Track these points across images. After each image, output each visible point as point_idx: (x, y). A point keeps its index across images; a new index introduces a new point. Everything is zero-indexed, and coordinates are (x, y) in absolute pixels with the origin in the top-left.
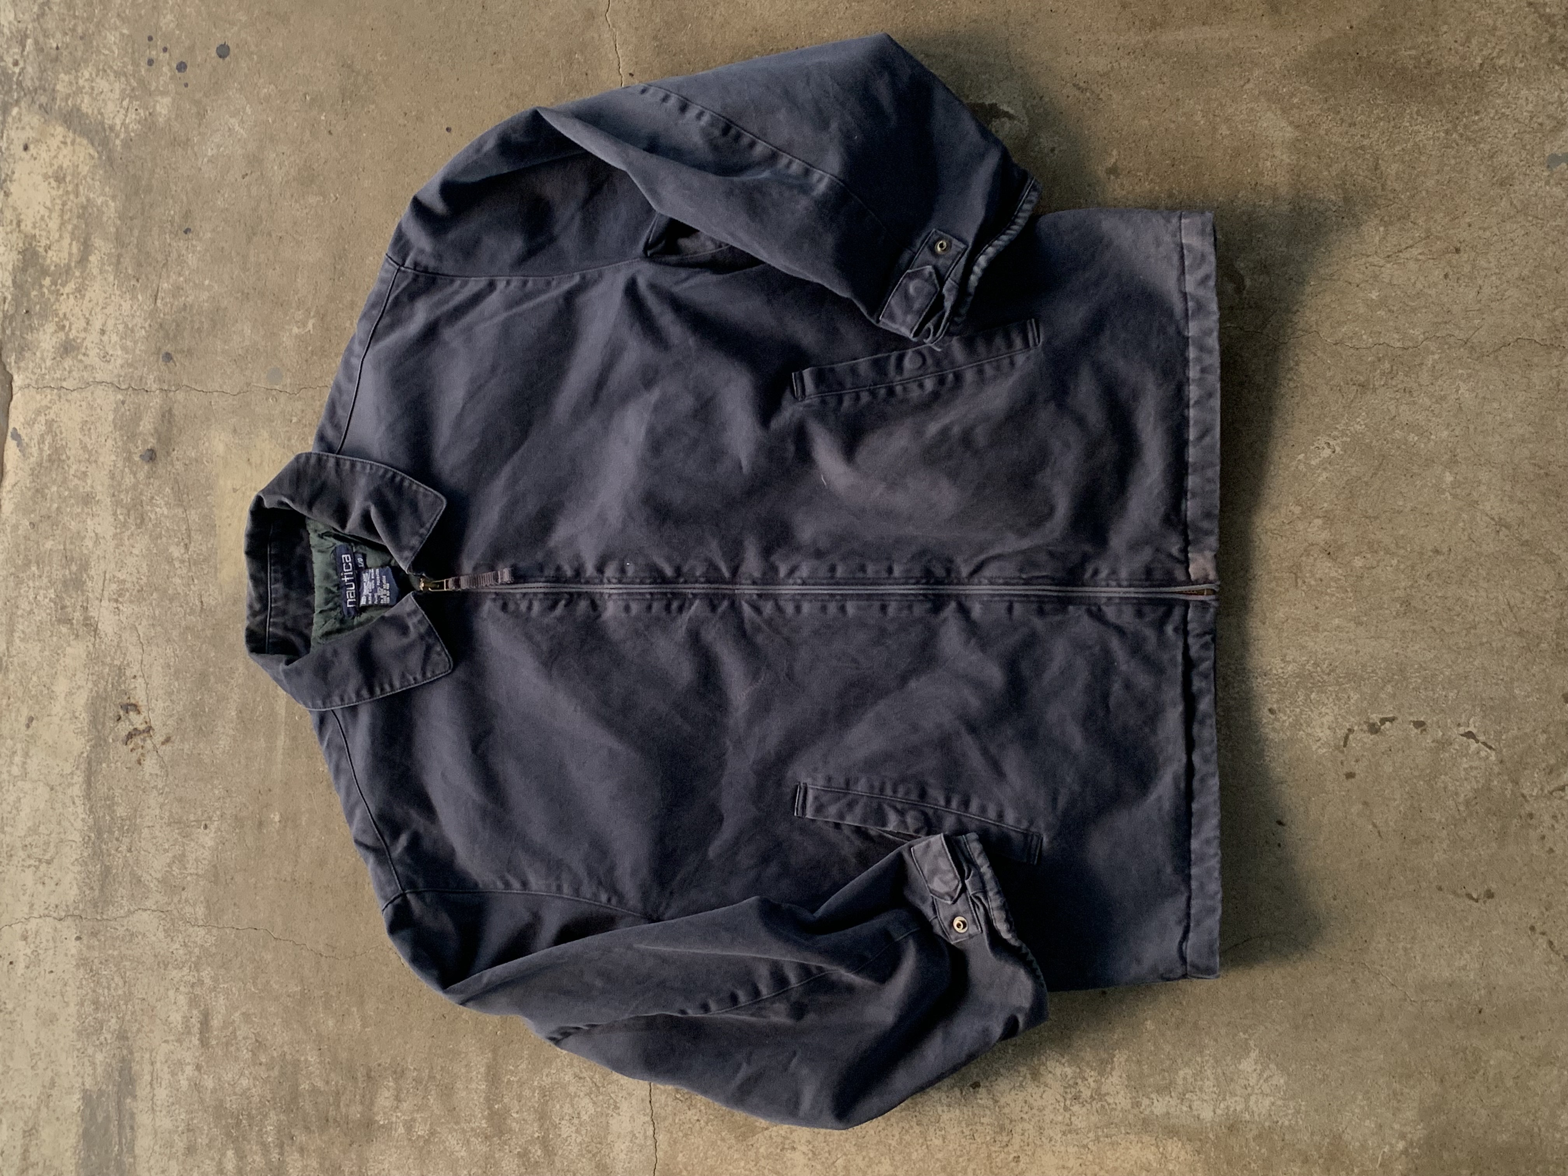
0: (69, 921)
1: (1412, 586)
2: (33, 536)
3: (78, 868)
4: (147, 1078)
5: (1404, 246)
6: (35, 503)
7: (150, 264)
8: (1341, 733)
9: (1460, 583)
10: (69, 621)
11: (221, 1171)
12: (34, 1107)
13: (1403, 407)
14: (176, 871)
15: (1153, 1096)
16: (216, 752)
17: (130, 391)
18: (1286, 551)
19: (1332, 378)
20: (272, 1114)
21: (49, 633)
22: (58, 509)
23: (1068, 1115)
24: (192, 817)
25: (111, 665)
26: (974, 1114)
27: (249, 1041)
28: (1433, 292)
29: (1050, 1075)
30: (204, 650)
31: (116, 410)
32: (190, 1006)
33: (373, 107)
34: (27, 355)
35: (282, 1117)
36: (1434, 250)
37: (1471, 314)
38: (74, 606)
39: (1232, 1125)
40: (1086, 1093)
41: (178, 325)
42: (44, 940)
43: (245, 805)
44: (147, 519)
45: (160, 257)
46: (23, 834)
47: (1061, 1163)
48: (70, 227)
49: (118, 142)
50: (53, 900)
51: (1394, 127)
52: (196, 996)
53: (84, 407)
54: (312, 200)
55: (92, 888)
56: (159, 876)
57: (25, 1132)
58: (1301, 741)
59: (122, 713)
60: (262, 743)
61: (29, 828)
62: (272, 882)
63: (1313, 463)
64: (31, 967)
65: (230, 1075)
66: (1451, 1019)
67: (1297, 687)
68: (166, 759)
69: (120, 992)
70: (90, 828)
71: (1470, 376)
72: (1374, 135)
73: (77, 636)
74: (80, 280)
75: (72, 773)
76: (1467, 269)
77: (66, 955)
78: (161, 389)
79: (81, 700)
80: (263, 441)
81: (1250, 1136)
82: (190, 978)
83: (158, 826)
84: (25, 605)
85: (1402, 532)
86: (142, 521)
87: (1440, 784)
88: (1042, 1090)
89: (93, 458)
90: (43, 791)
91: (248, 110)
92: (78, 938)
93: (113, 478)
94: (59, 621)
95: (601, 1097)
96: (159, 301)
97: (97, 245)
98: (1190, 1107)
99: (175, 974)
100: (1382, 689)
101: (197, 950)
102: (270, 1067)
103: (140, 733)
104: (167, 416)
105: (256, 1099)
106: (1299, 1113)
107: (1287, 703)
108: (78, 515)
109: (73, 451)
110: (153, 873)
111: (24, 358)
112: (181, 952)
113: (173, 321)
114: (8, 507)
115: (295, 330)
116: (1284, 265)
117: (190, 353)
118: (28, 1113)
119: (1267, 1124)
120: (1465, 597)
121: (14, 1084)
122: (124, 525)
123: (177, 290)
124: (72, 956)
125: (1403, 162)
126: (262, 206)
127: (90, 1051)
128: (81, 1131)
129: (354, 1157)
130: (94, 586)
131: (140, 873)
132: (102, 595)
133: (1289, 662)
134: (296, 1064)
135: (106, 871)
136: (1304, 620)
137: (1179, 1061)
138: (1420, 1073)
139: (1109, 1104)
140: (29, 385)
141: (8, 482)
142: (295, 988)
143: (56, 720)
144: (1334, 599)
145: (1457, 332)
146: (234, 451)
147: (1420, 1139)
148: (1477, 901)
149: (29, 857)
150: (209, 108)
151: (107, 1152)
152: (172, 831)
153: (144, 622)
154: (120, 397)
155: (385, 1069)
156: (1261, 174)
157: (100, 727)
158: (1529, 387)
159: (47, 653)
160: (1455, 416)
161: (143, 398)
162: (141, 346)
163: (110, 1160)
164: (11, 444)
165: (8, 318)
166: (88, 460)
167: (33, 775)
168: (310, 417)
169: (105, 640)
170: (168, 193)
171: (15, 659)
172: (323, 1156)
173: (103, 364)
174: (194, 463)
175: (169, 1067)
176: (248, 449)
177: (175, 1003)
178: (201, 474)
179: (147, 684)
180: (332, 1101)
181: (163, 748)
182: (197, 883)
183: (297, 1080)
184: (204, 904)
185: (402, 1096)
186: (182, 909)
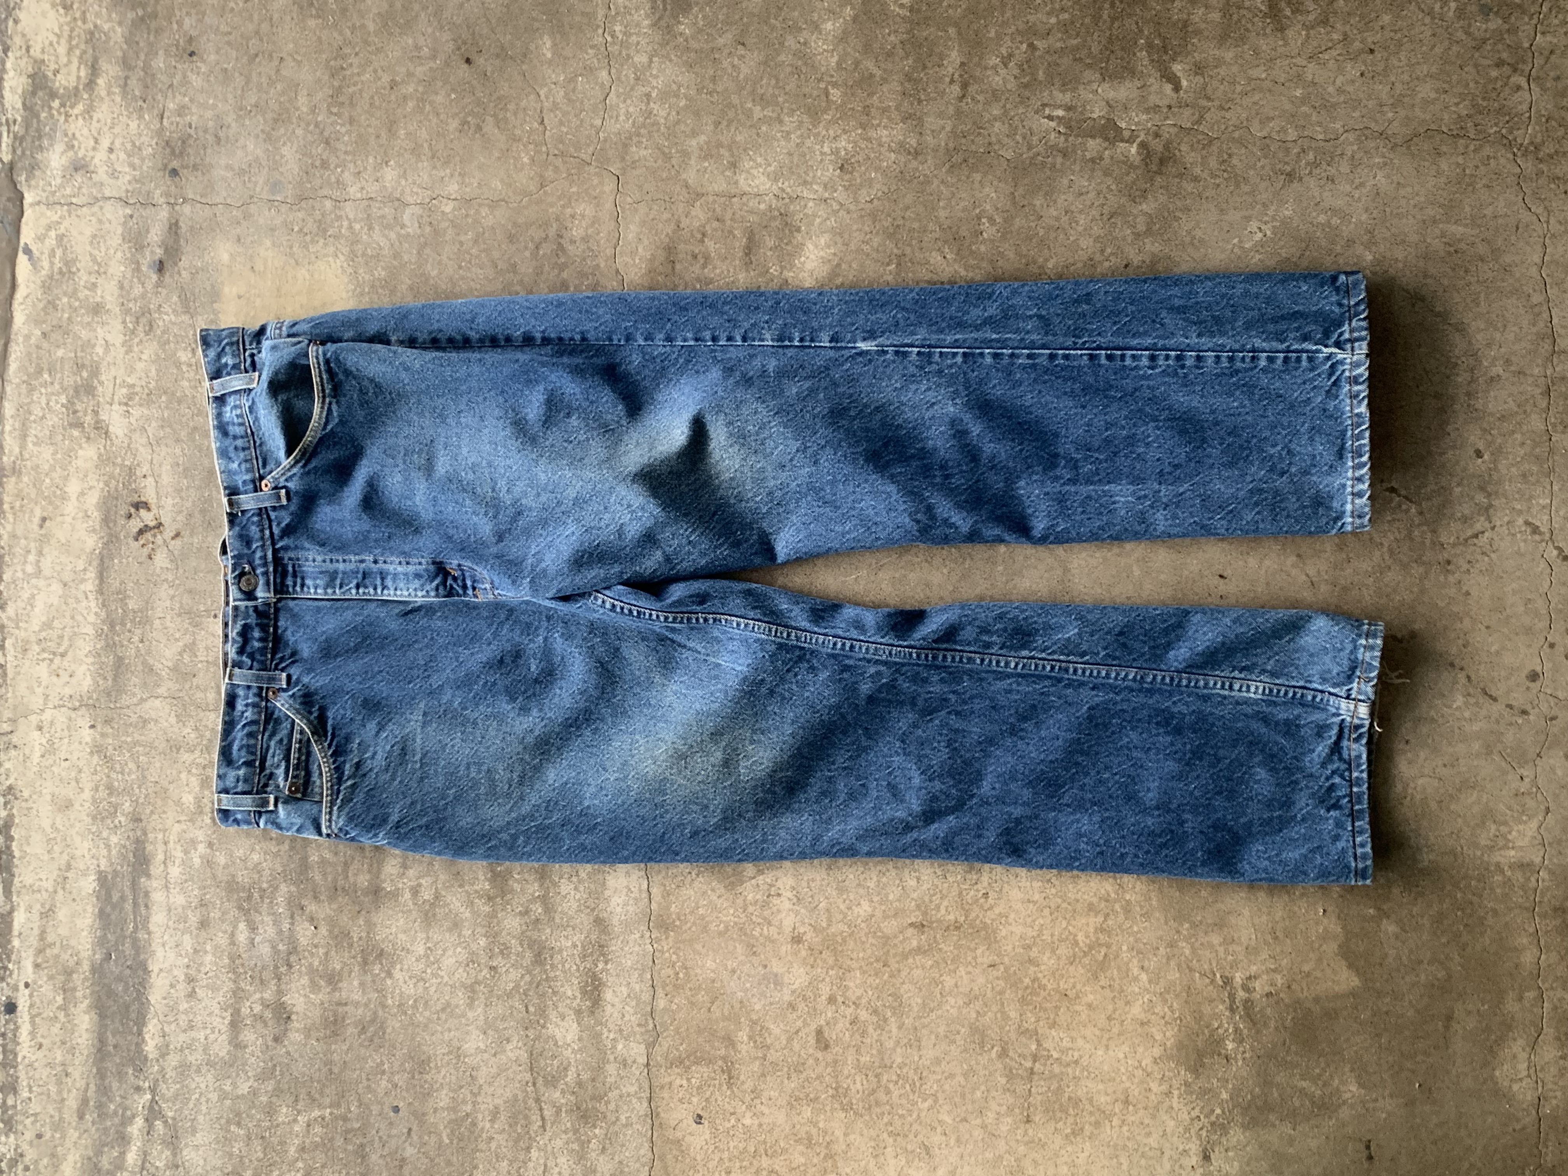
0: (83, 710)
2: (45, 345)
3: (90, 660)
4: (161, 857)
5: (1324, 48)
6: (47, 314)
7: (156, 86)
10: (79, 425)
11: (233, 943)
12: (51, 889)
13: (1325, 194)
14: (186, 658)
17: (138, 205)
19: (1263, 167)
20: (283, 886)
21: (60, 437)
22: (69, 319)
24: (202, 607)
25: (122, 466)
28: (1350, 89)
31: (124, 224)
32: (202, 786)
34: (37, 173)
35: (293, 889)
36: (1351, 51)
37: (1385, 109)
38: (85, 412)
41: (184, 142)
42: (59, 730)
44: (155, 326)
45: (166, 79)
46: (37, 628)
48: (78, 52)
50: (68, 691)
52: (208, 777)
53: (94, 221)
54: (312, 23)
56: (170, 664)
57: (42, 913)
59: (133, 510)
61: (43, 623)
63: (1247, 246)
64: (47, 756)
68: (176, 553)
69: (133, 777)
70: (103, 622)
71: (1385, 164)
73: (88, 438)
74: (88, 102)
75: (85, 570)
76: (1380, 67)
77: (81, 743)
78: (168, 203)
79: (93, 499)
80: (267, 249)
82: (201, 760)
83: (169, 617)
84: (37, 412)
86: (150, 328)
89: (102, 270)
90: (56, 587)
92: (92, 727)
93: (122, 288)
94: (71, 425)
96: (165, 120)
97: (104, 69)
99: (186, 757)
101: (208, 734)
102: (280, 842)
103: (151, 528)
104: (174, 227)
105: (267, 872)
108: (88, 324)
109: (84, 263)
110: (165, 662)
111: (34, 178)
112: (193, 736)
113: (179, 138)
114: (19, 318)
116: (1216, 67)
117: (195, 167)
118: (45, 895)
121: (31, 868)
123: (183, 110)
124: (87, 743)
127: (105, 834)
128: (97, 911)
129: (362, 923)
130: (104, 391)
131: (151, 661)
132: (113, 399)
135: (119, 661)
140: (39, 203)
141: (19, 295)
143: (68, 519)
145: (1373, 125)
146: (239, 259)
149: (43, 650)
151: (122, 929)
152: (183, 621)
153: (154, 424)
154: (128, 211)
157: (111, 525)
158: (1439, 173)
159: (59, 456)
160: (1373, 201)
161: (150, 211)
162: (148, 163)
163: (125, 937)
164: (22, 259)
165: (18, 139)
166: (98, 272)
167: (47, 572)
168: (311, 226)
169: (116, 441)
170: (174, 20)
171: (28, 463)
172: (332, 923)
173: (111, 181)
174: (200, 272)
175: (182, 846)
176: (251, 258)
177: (188, 785)
178: (207, 282)
179: (157, 482)
180: (340, 871)
181: (173, 542)
182: (207, 670)
183: (307, 852)
184: (215, 689)
185: (408, 863)
186: (193, 695)
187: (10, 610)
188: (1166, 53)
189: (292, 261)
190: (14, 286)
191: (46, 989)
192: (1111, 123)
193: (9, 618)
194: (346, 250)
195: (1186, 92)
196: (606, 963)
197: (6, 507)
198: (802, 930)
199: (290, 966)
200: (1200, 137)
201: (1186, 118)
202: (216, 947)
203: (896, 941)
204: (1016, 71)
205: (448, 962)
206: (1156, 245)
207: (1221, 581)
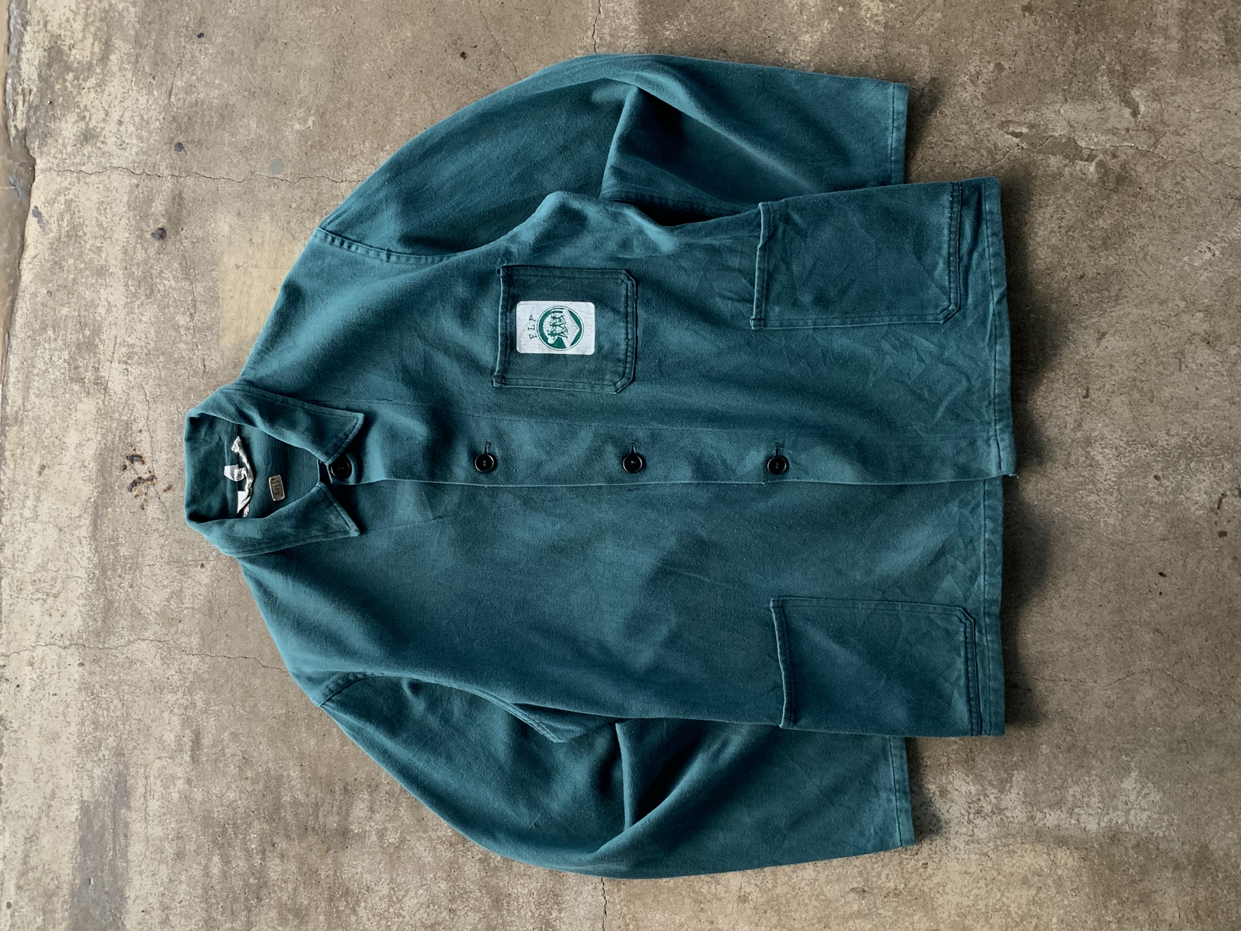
0: (73, 649)
2: (51, 303)
3: (82, 602)
4: (141, 790)
6: (53, 274)
7: (166, 64)
8: (1216, 497)
10: (81, 380)
11: (207, 874)
12: (35, 816)
14: (173, 605)
15: (1045, 810)
17: (144, 176)
18: (1172, 340)
19: (1214, 191)
20: (256, 823)
21: (63, 391)
22: (74, 279)
23: (971, 828)
24: (190, 558)
25: (119, 420)
27: (237, 758)
29: (956, 793)
31: (130, 192)
32: (183, 726)
34: (50, 141)
35: (265, 826)
38: (86, 367)
39: (1114, 836)
40: (988, 808)
41: (189, 119)
42: (49, 666)
44: (156, 291)
45: (175, 58)
46: (32, 570)
47: (964, 869)
48: (92, 29)
50: (59, 630)
52: (188, 717)
53: (101, 189)
54: (315, 11)
55: (95, 620)
56: (158, 609)
57: (26, 838)
58: (1182, 504)
59: (128, 463)
61: (39, 565)
63: (1196, 264)
64: (37, 690)
65: (218, 789)
67: (1179, 457)
68: (167, 504)
69: (118, 713)
73: (88, 393)
74: (100, 76)
75: (80, 516)
77: (69, 679)
78: (173, 175)
79: (90, 450)
80: (265, 224)
81: (1129, 845)
82: (183, 701)
83: (158, 565)
84: (41, 365)
86: (151, 292)
88: (948, 805)
89: (107, 235)
90: (52, 532)
92: (81, 664)
93: (125, 253)
94: (72, 379)
96: (173, 97)
97: (117, 46)
98: (1078, 820)
99: (170, 698)
101: (190, 676)
102: (255, 782)
104: (177, 199)
105: (241, 810)
106: (1172, 825)
107: (1170, 470)
108: (92, 285)
109: (90, 228)
110: (153, 607)
111: (46, 146)
112: (176, 678)
113: (185, 115)
114: (27, 277)
115: (297, 126)
116: (1173, 95)
117: (200, 143)
118: (30, 821)
119: (1144, 835)
121: (17, 795)
122: (135, 295)
123: (190, 88)
124: (75, 680)
126: (270, 15)
127: (89, 766)
128: (78, 838)
129: (330, 862)
130: (105, 348)
131: (140, 606)
132: (113, 357)
133: (1172, 436)
134: (279, 778)
135: (109, 604)
136: (1186, 399)
137: (1070, 780)
139: (1007, 817)
140: (50, 169)
141: (28, 255)
142: (280, 711)
143: (66, 468)
144: (1212, 382)
146: (238, 231)
149: (37, 591)
151: (101, 857)
152: (171, 569)
153: (151, 383)
154: (134, 181)
155: (361, 784)
156: (1155, 16)
157: (107, 475)
159: (59, 408)
161: (155, 182)
162: (156, 136)
163: (104, 864)
164: (32, 221)
165: (33, 108)
166: (103, 237)
167: (44, 518)
168: (308, 203)
169: (114, 397)
171: (30, 413)
172: (301, 861)
173: (119, 151)
174: (201, 242)
175: (162, 781)
176: (250, 230)
177: (169, 723)
178: (207, 251)
179: (152, 437)
180: (311, 812)
181: (165, 495)
182: (193, 616)
183: (280, 793)
184: (199, 635)
185: (376, 807)
186: (178, 639)
187: (8, 551)
188: (1126, 80)
190: (23, 248)
191: (27, 910)
192: (1072, 142)
193: (5, 559)
195: (1143, 117)
196: (560, 911)
197: (7, 454)
198: (748, 890)
199: (259, 899)
200: (1155, 160)
201: (1143, 141)
202: (191, 877)
203: (838, 905)
204: (983, 89)
205: (411, 902)
206: (1111, 258)
207: (1161, 579)
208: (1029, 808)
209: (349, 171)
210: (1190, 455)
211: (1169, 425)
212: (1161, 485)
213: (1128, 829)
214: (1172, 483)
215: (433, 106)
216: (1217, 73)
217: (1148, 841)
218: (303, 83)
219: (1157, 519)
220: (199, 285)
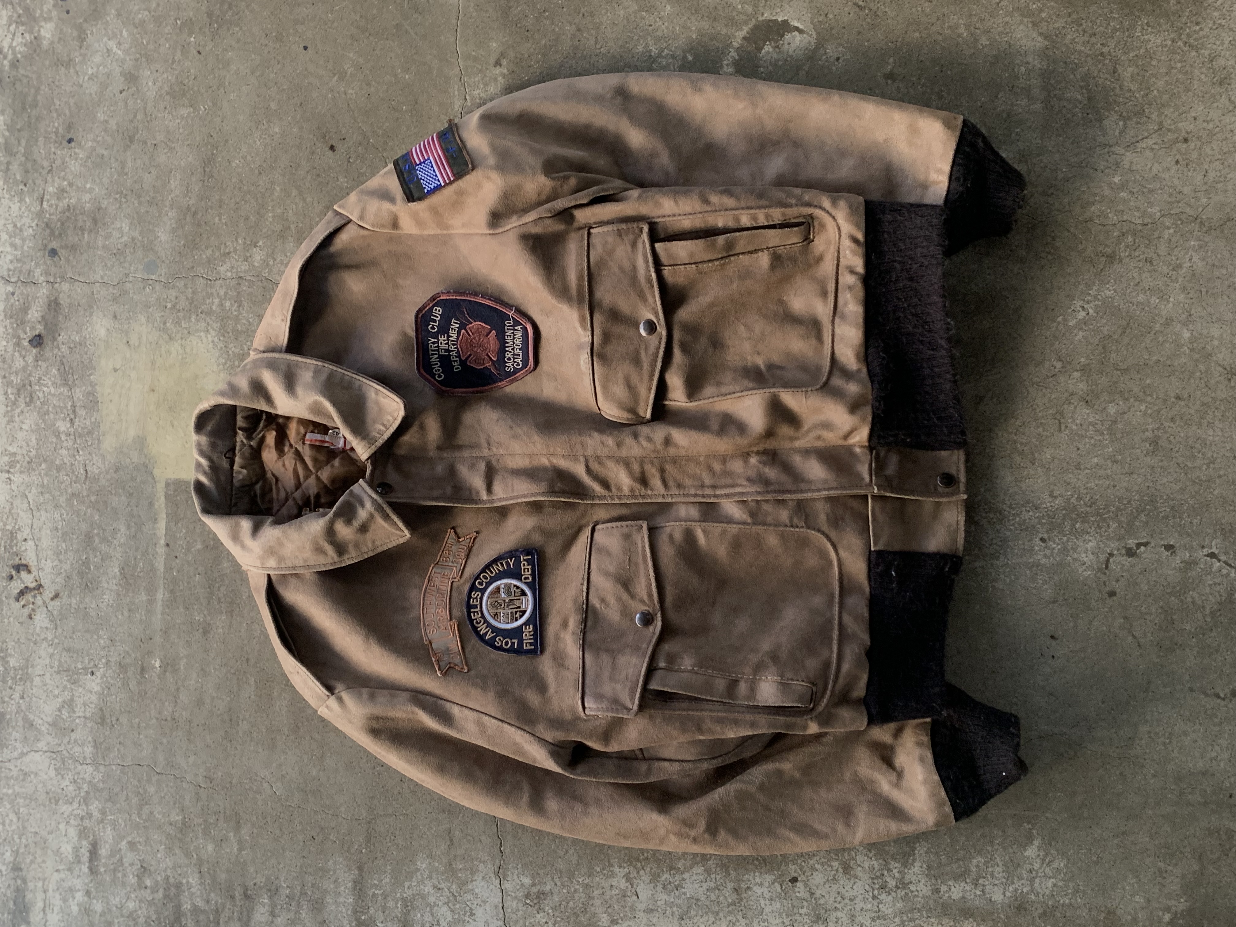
1: (1158, 429)
4: (40, 905)
5: (1140, 138)
7: (36, 171)
8: (1103, 557)
9: (1200, 425)
13: (1144, 276)
14: (65, 714)
15: (950, 883)
16: (100, 605)
17: (19, 283)
18: (1050, 401)
23: (875, 903)
24: (79, 666)
25: (4, 530)
26: (793, 907)
27: (135, 867)
28: (1166, 175)
29: (859, 868)
30: (88, 514)
31: (7, 299)
32: (80, 837)
33: (238, 29)
36: (1165, 140)
37: (1199, 194)
39: (1020, 905)
40: (892, 883)
41: (63, 224)
43: (128, 653)
44: (36, 398)
45: (46, 164)
49: (6, 62)
51: (1129, 36)
52: (85, 828)
54: (184, 112)
56: (49, 719)
58: (1069, 566)
59: (14, 573)
60: (144, 597)
62: (154, 721)
63: (1070, 324)
65: (117, 899)
66: (1206, 804)
67: (1064, 519)
68: (55, 613)
69: (14, 827)
71: (1201, 247)
72: (1112, 44)
76: (1195, 155)
78: (48, 282)
80: (142, 325)
81: (1036, 914)
82: (79, 811)
83: (48, 675)
85: (1148, 381)
86: (31, 399)
87: (1189, 599)
88: (852, 882)
91: (125, 33)
95: (457, 906)
96: (45, 203)
98: (983, 891)
99: (65, 809)
100: (1136, 517)
101: (85, 786)
103: (31, 590)
104: (54, 305)
105: (142, 920)
106: (1078, 892)
107: (1056, 532)
110: (44, 718)
112: (71, 788)
113: (59, 220)
116: (1038, 155)
117: (73, 248)
119: (1050, 903)
120: (1204, 436)
123: (62, 193)
125: (1137, 66)
126: (138, 118)
131: (31, 717)
133: (1056, 497)
134: (178, 886)
136: (1068, 460)
137: (972, 851)
138: (1181, 852)
139: (912, 892)
142: (176, 817)
144: (1092, 441)
145: (1188, 210)
146: (115, 334)
147: (1183, 911)
148: (1224, 699)
150: (89, 32)
152: (61, 679)
153: (34, 490)
154: (10, 289)
155: (261, 888)
156: (1017, 78)
160: (1190, 281)
161: (30, 289)
162: (29, 243)
168: (183, 303)
170: (52, 108)
174: (78, 347)
175: (61, 894)
176: (127, 333)
177: (66, 835)
178: (85, 356)
179: (37, 546)
180: (212, 919)
181: (52, 603)
182: (85, 725)
183: (179, 901)
184: (92, 744)
185: (277, 911)
186: (71, 749)
189: (166, 337)
194: (217, 325)
200: (1025, 221)
206: (984, 322)
207: (1054, 643)
208: (933, 881)
209: (222, 269)
210: (1074, 516)
211: (1052, 487)
212: (1046, 547)
213: (1033, 897)
214: (1058, 544)
215: (304, 200)
216: (1082, 131)
217: (1054, 908)
218: (173, 184)
219: (1045, 582)
220: (78, 390)
